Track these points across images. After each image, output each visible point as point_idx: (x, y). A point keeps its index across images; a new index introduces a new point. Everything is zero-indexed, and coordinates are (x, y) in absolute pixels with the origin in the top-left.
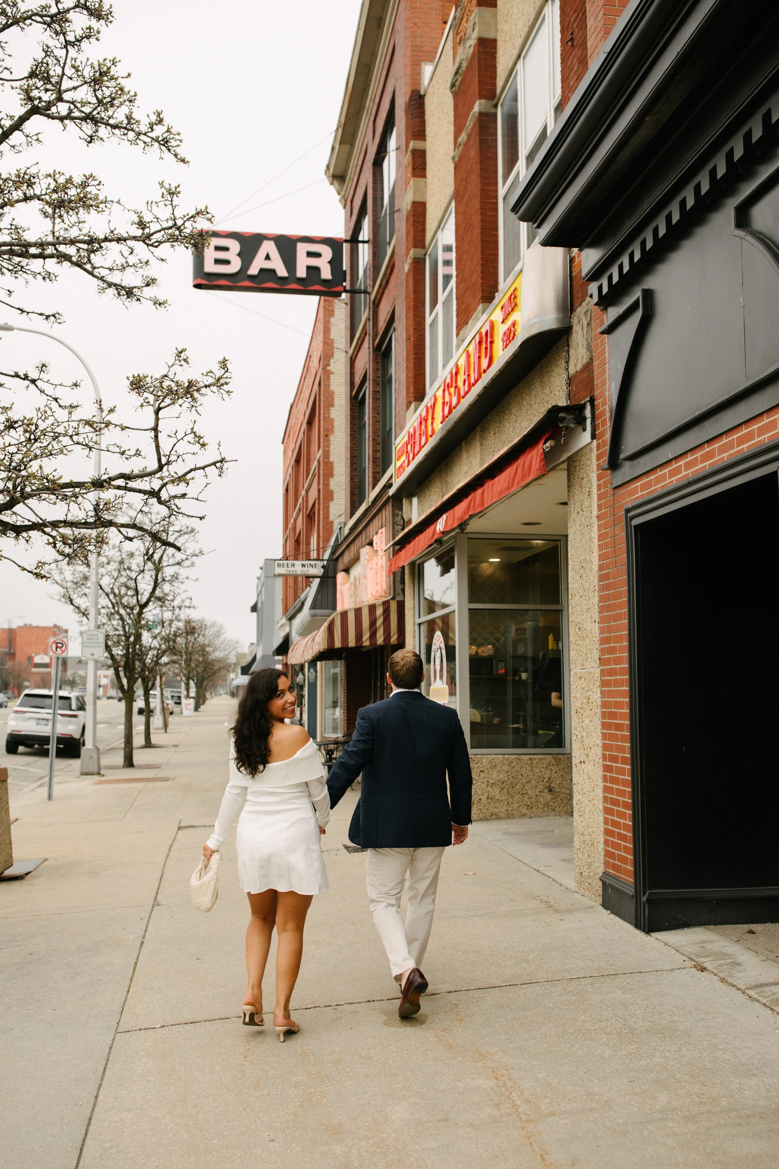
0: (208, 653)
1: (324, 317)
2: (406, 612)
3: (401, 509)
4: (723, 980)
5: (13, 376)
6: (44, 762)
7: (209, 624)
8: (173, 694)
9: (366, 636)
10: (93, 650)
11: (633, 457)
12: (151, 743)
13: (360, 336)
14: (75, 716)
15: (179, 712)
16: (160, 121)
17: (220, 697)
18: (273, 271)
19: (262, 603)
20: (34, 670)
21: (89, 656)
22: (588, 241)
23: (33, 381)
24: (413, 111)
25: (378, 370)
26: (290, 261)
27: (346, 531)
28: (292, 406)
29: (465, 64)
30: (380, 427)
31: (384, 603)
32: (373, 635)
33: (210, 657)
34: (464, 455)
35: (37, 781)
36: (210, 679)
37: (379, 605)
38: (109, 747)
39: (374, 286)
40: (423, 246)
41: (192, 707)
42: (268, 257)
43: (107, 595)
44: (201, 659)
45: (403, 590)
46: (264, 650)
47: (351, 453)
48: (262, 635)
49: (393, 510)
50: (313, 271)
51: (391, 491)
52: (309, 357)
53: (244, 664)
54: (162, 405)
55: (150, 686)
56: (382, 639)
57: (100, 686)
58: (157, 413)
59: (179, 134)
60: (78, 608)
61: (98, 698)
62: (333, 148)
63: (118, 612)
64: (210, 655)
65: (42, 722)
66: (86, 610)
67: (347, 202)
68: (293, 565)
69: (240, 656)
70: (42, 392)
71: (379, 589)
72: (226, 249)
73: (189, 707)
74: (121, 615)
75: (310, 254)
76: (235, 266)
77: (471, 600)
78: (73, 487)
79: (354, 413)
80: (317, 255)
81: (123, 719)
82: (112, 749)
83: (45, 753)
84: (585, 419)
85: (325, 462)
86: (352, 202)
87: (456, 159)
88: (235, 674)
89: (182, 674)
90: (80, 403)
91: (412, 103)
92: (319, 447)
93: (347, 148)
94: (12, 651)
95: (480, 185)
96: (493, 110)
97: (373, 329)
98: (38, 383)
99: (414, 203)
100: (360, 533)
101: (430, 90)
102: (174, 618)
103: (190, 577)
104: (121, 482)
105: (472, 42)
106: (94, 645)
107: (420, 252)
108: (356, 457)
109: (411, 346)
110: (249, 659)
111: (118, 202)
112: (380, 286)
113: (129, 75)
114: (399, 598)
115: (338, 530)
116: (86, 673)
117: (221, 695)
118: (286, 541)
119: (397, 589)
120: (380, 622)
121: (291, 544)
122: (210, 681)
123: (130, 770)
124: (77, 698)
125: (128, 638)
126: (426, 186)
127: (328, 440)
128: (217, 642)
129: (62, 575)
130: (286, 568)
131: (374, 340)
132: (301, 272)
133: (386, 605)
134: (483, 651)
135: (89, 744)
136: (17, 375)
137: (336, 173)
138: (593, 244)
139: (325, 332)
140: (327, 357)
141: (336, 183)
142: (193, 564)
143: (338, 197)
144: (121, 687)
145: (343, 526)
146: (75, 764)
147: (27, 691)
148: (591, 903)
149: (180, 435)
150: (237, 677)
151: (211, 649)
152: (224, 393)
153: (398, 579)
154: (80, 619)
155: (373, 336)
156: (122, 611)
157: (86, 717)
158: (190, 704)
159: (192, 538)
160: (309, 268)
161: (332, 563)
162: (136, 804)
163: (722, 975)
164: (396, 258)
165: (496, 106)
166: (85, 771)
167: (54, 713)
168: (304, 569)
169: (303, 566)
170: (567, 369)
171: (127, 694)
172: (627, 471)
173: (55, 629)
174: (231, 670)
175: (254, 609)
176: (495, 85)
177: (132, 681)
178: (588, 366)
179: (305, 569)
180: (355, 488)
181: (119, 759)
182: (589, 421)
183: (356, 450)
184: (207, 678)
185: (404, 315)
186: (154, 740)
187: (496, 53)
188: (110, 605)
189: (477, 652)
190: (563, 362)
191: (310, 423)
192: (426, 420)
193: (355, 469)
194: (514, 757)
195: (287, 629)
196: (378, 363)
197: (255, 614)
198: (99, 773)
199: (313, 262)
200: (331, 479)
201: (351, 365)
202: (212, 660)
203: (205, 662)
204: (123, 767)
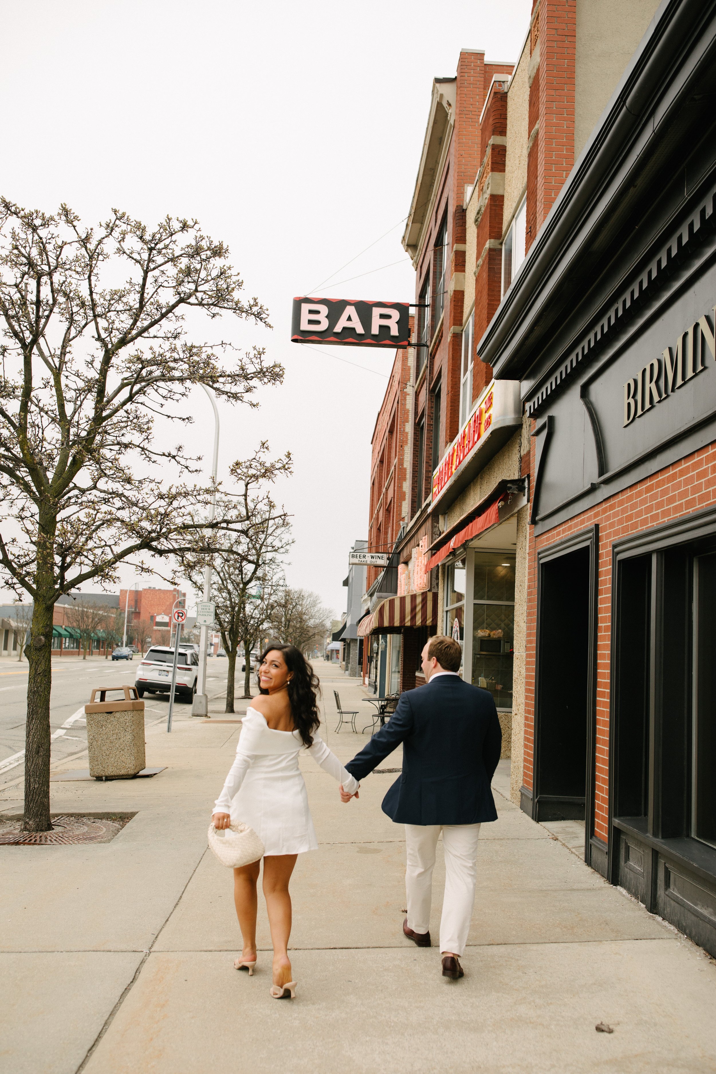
2: (439, 601)
3: (438, 523)
4: (564, 844)
5: (161, 455)
6: (165, 705)
7: (306, 595)
9: (408, 618)
10: (205, 618)
11: (544, 519)
13: (422, 378)
14: (189, 670)
16: (256, 305)
17: (317, 659)
18: (353, 329)
19: (352, 578)
20: (155, 628)
21: (202, 623)
22: (525, 375)
23: (174, 457)
24: (457, 222)
25: (432, 407)
26: (366, 322)
28: (379, 414)
29: (483, 209)
30: (432, 452)
31: (423, 593)
32: (413, 618)
33: (306, 624)
34: (472, 493)
35: (158, 719)
36: (306, 643)
37: (419, 595)
38: (216, 697)
39: (431, 342)
40: (461, 325)
42: (349, 319)
43: (219, 573)
44: (298, 626)
45: (437, 584)
46: (352, 618)
47: (413, 469)
48: (351, 607)
49: (432, 523)
50: (384, 329)
51: (430, 510)
52: (392, 377)
53: (336, 631)
54: (250, 481)
55: (251, 647)
56: (420, 621)
57: (211, 645)
58: (246, 486)
59: (267, 310)
60: (195, 583)
61: (209, 655)
62: (407, 225)
63: (226, 588)
64: (306, 621)
65: (163, 673)
66: (201, 585)
67: (418, 266)
68: (364, 557)
69: (334, 623)
70: (178, 463)
71: (422, 581)
72: (318, 312)
74: (229, 590)
75: (382, 316)
76: (324, 326)
77: (476, 597)
78: (196, 528)
79: (417, 436)
80: (389, 317)
81: (227, 675)
82: (217, 698)
83: (166, 699)
84: (525, 488)
85: (399, 468)
86: (421, 267)
87: (477, 274)
88: (328, 640)
90: (201, 469)
91: (457, 215)
92: (396, 456)
93: (418, 225)
94: (137, 610)
95: (487, 301)
96: (499, 247)
97: (430, 376)
98: (177, 458)
99: (455, 291)
100: (413, 536)
101: (469, 207)
102: (272, 592)
103: (284, 561)
104: (224, 525)
105: (487, 196)
106: (206, 614)
107: (458, 329)
108: (417, 471)
109: (449, 399)
110: (340, 626)
111: (230, 344)
112: (435, 343)
113: (239, 274)
114: (434, 591)
115: (403, 528)
116: (200, 633)
117: (318, 657)
118: (371, 528)
119: (433, 583)
120: (419, 608)
121: (374, 530)
122: (306, 645)
123: (231, 714)
124: (192, 655)
125: (233, 608)
126: (465, 278)
127: (403, 450)
128: (313, 611)
130: (359, 559)
131: (430, 384)
132: (375, 330)
133: (424, 595)
134: (494, 634)
135: (199, 692)
136: (164, 455)
137: (411, 243)
138: (527, 378)
139: (403, 360)
140: (403, 383)
141: (409, 250)
142: (287, 551)
143: (412, 262)
144: (227, 649)
145: (406, 526)
146: (188, 708)
147: (153, 648)
148: (514, 806)
149: (260, 499)
150: (330, 643)
151: (307, 617)
152: (288, 473)
153: (434, 576)
154: (196, 593)
155: (429, 381)
156: (230, 587)
157: (198, 670)
159: (287, 531)
160: (381, 327)
161: (396, 555)
162: (232, 737)
163: (563, 842)
164: (444, 327)
165: (501, 244)
166: (196, 713)
167: (175, 666)
169: (372, 557)
170: (520, 451)
171: (231, 653)
172: (540, 528)
173: (175, 593)
174: (324, 636)
175: (346, 583)
176: (501, 228)
177: (235, 643)
178: (529, 452)
179: (374, 560)
180: (415, 497)
181: (223, 706)
182: (526, 490)
183: (417, 466)
185: (446, 374)
187: (503, 205)
188: (220, 582)
189: (489, 634)
190: (518, 446)
191: (391, 432)
192: (449, 464)
193: (416, 481)
194: (503, 714)
195: (368, 605)
196: (432, 402)
197: (347, 587)
198: (206, 716)
199: (385, 322)
200: (404, 483)
201: (416, 398)
202: (308, 627)
203: (302, 628)
204: (226, 712)
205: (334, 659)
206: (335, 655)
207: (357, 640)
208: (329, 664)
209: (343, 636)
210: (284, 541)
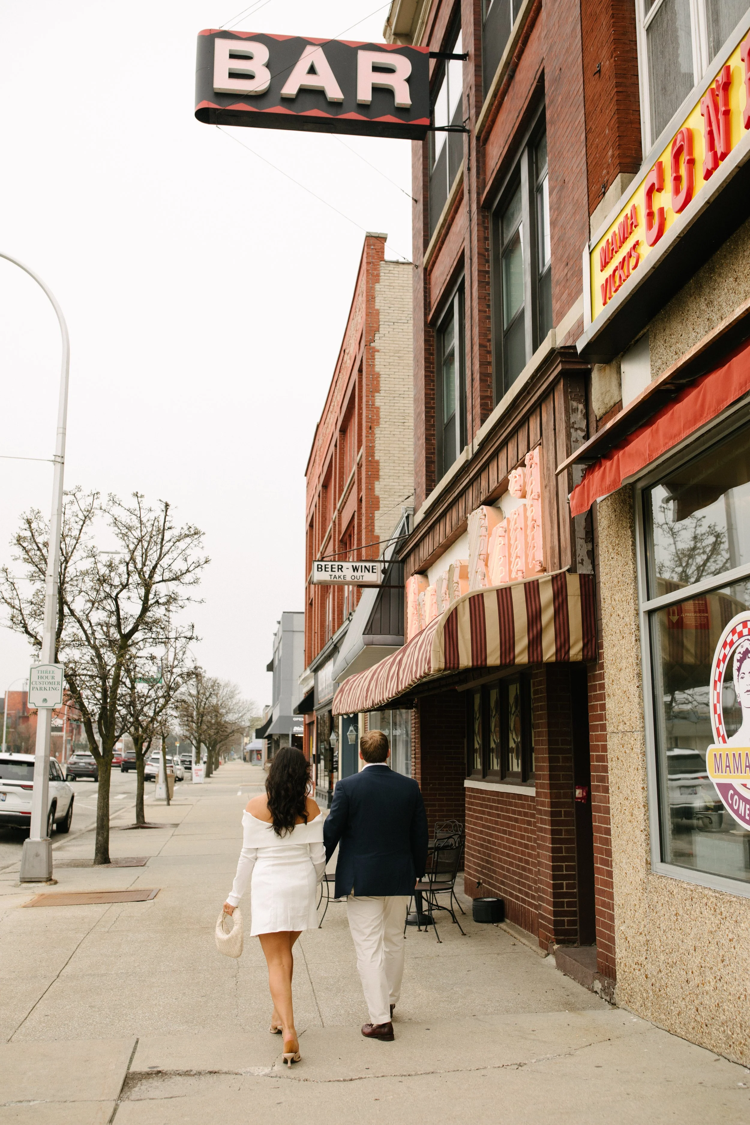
0: (222, 715)
1: (367, 282)
3: (584, 398)
7: (222, 684)
8: (184, 759)
9: (522, 643)
10: (44, 694)
12: (144, 823)
13: (445, 220)
15: (190, 778)
18: (320, 93)
19: (279, 660)
21: (39, 703)
25: (486, 239)
26: (346, 76)
27: (419, 516)
30: (492, 326)
31: (554, 579)
32: (535, 642)
33: (223, 719)
36: (223, 742)
37: (545, 582)
41: (203, 773)
42: (312, 70)
44: (213, 721)
45: (593, 553)
46: (281, 710)
47: (426, 403)
48: (279, 695)
49: (566, 402)
50: (383, 92)
53: (259, 727)
55: (144, 749)
56: (553, 650)
64: (223, 716)
68: (340, 568)
69: (253, 720)
72: (248, 57)
73: (200, 773)
75: (377, 68)
76: (261, 82)
79: (430, 345)
80: (389, 69)
85: (367, 461)
88: (249, 738)
89: (192, 737)
92: (359, 448)
94: (26, 714)
97: (478, 177)
103: (192, 598)
106: (47, 686)
108: (433, 408)
109: (605, 78)
110: (264, 722)
114: (585, 569)
115: (404, 518)
117: (234, 759)
119: (578, 552)
120: (547, 615)
122: (223, 745)
123: (102, 867)
127: (373, 434)
128: (230, 704)
129: (14, 592)
130: (330, 573)
131: (480, 194)
132: (364, 94)
133: (558, 582)
135: (35, 835)
139: (368, 301)
140: (370, 331)
142: (196, 582)
144: (94, 750)
145: (412, 513)
150: (251, 741)
151: (224, 711)
155: (478, 189)
158: (201, 770)
159: (195, 543)
160: (376, 89)
166: (28, 876)
168: (356, 574)
169: (355, 569)
171: (102, 760)
174: (245, 735)
175: (270, 667)
177: (110, 741)
179: (358, 574)
180: (433, 453)
181: (87, 852)
183: (433, 399)
184: (220, 742)
186: (149, 816)
193: (433, 426)
195: (312, 683)
197: (271, 673)
198: (49, 880)
199: (382, 79)
200: (376, 483)
201: (425, 280)
202: (225, 722)
203: (218, 723)
204: (95, 863)
205: (255, 761)
206: (255, 756)
207: (288, 735)
208: (248, 766)
209: (269, 731)
210: (190, 561)
